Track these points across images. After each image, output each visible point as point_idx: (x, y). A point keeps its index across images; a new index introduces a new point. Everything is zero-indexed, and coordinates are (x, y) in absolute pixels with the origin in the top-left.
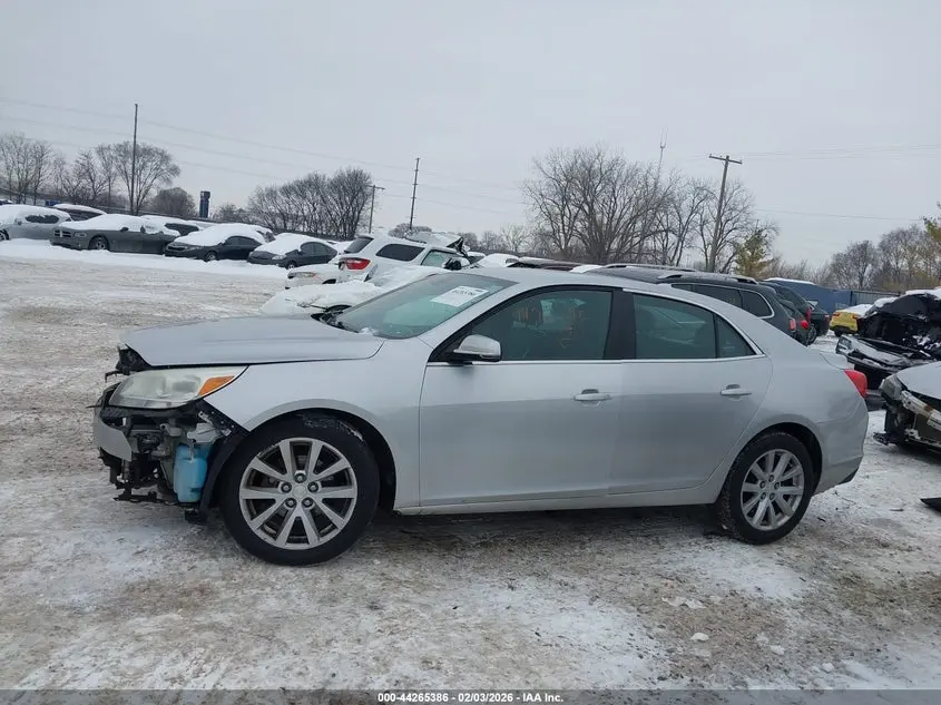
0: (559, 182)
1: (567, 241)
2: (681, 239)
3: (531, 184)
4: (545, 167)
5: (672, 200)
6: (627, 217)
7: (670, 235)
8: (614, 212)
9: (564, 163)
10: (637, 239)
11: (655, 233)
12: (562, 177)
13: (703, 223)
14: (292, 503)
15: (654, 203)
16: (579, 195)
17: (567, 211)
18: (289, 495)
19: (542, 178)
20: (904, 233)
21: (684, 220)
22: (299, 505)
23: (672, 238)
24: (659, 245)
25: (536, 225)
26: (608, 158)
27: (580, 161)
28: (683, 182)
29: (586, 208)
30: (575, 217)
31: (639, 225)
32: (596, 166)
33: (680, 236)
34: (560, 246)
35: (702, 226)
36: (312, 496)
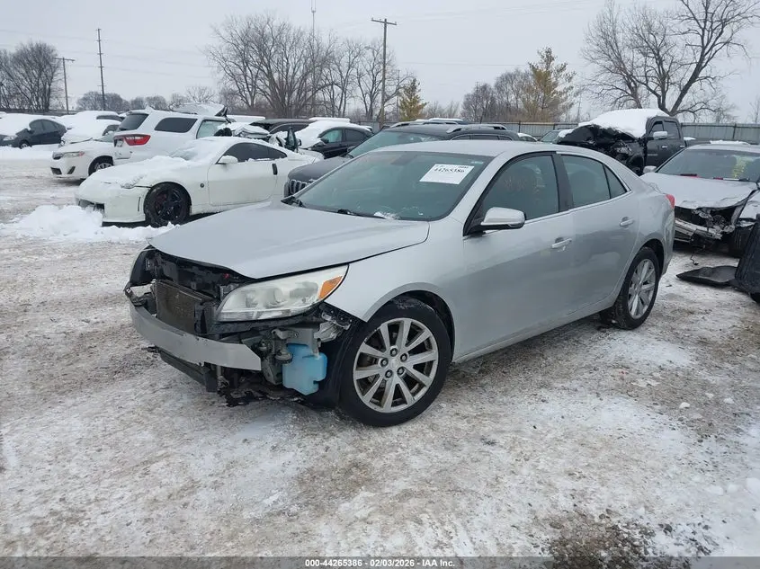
0: (237, 46)
1: (253, 98)
2: (344, 91)
3: (212, 49)
4: (223, 33)
5: (334, 59)
6: (299, 74)
7: (334, 86)
8: (287, 71)
9: (239, 29)
10: (310, 94)
11: (323, 87)
12: (239, 42)
13: (360, 76)
14: (389, 373)
15: (319, 61)
16: (255, 57)
17: (248, 71)
18: (387, 368)
19: (222, 43)
20: (510, 75)
21: (344, 75)
22: (395, 375)
23: (337, 89)
24: (327, 98)
25: (222, 85)
26: (276, 23)
27: (252, 26)
28: (340, 42)
29: (265, 68)
30: (257, 76)
31: (309, 80)
32: (268, 30)
33: (343, 89)
34: (247, 103)
35: (359, 78)
36: (403, 365)
